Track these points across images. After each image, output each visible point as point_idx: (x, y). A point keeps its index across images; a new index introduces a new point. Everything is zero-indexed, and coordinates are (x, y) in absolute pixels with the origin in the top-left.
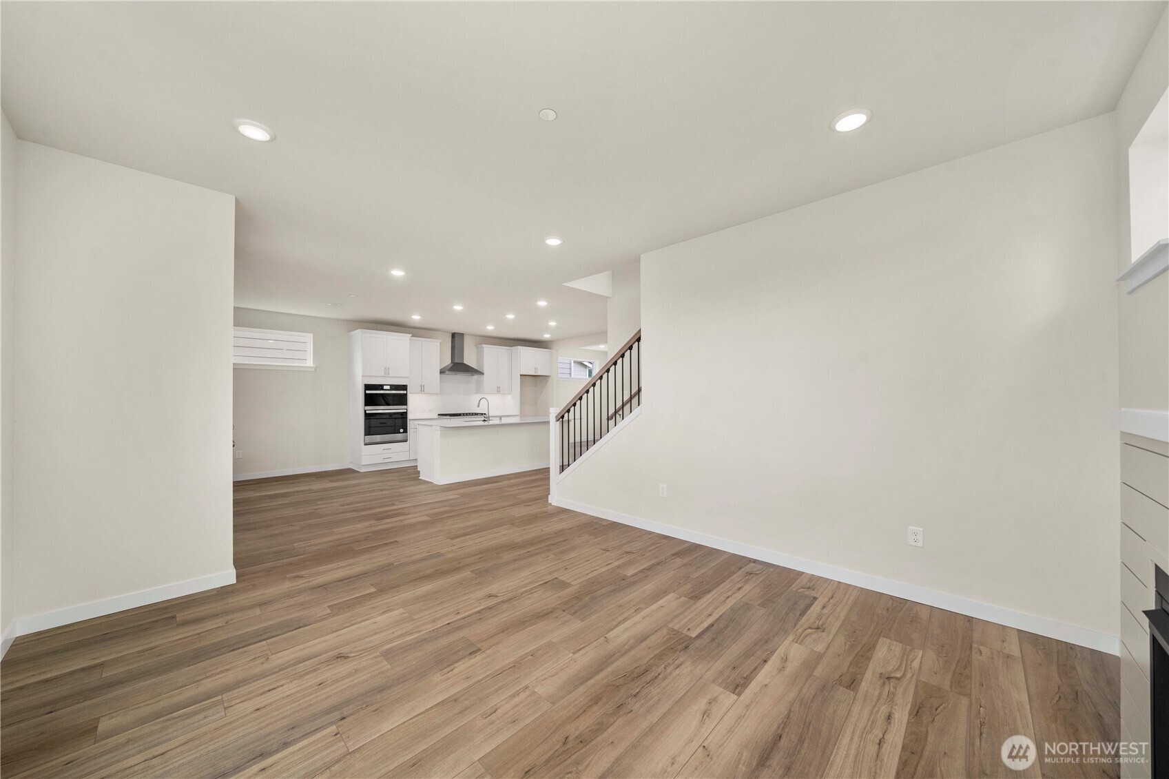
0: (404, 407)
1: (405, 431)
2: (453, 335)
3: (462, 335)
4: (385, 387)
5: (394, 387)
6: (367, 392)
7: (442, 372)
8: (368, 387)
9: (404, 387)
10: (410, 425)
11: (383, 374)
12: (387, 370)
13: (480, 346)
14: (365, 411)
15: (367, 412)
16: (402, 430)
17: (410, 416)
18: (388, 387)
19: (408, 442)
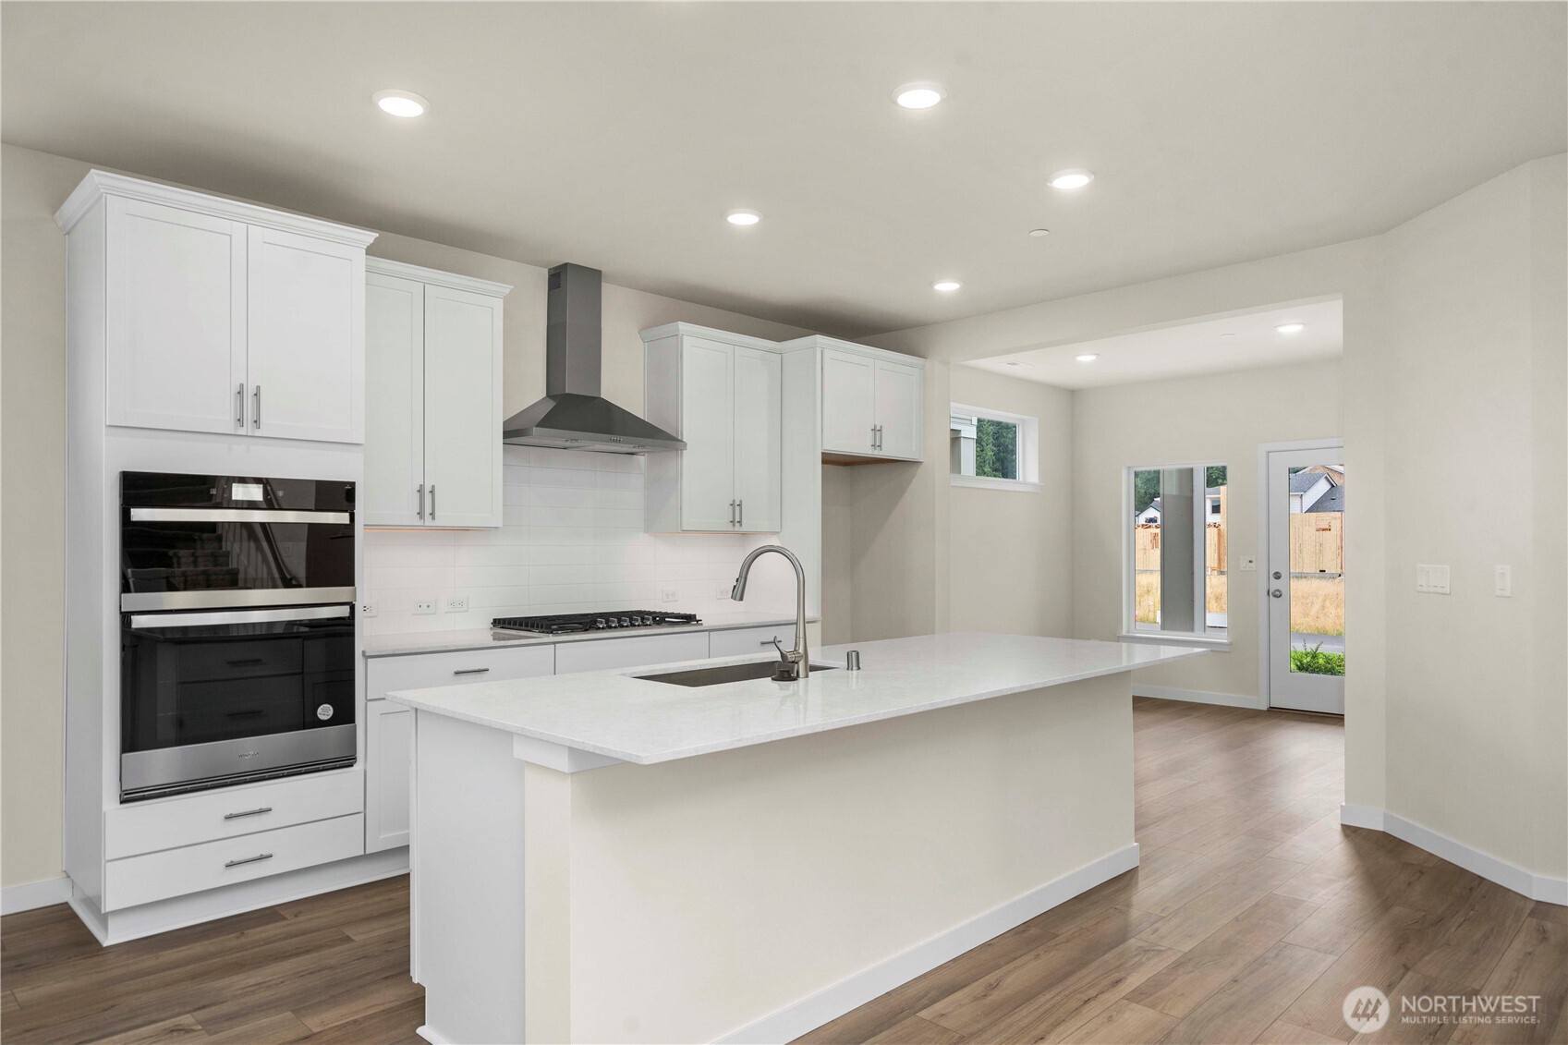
0: (339, 593)
1: (345, 714)
2: (559, 277)
3: (593, 277)
4: (239, 492)
5: (276, 494)
6: (140, 514)
7: (513, 433)
8: (138, 488)
9: (340, 495)
10: (370, 680)
11: (226, 423)
12: (248, 404)
13: (669, 328)
14: (126, 618)
15: (139, 622)
16: (325, 712)
17: (364, 638)
18: (256, 493)
19: (358, 767)
